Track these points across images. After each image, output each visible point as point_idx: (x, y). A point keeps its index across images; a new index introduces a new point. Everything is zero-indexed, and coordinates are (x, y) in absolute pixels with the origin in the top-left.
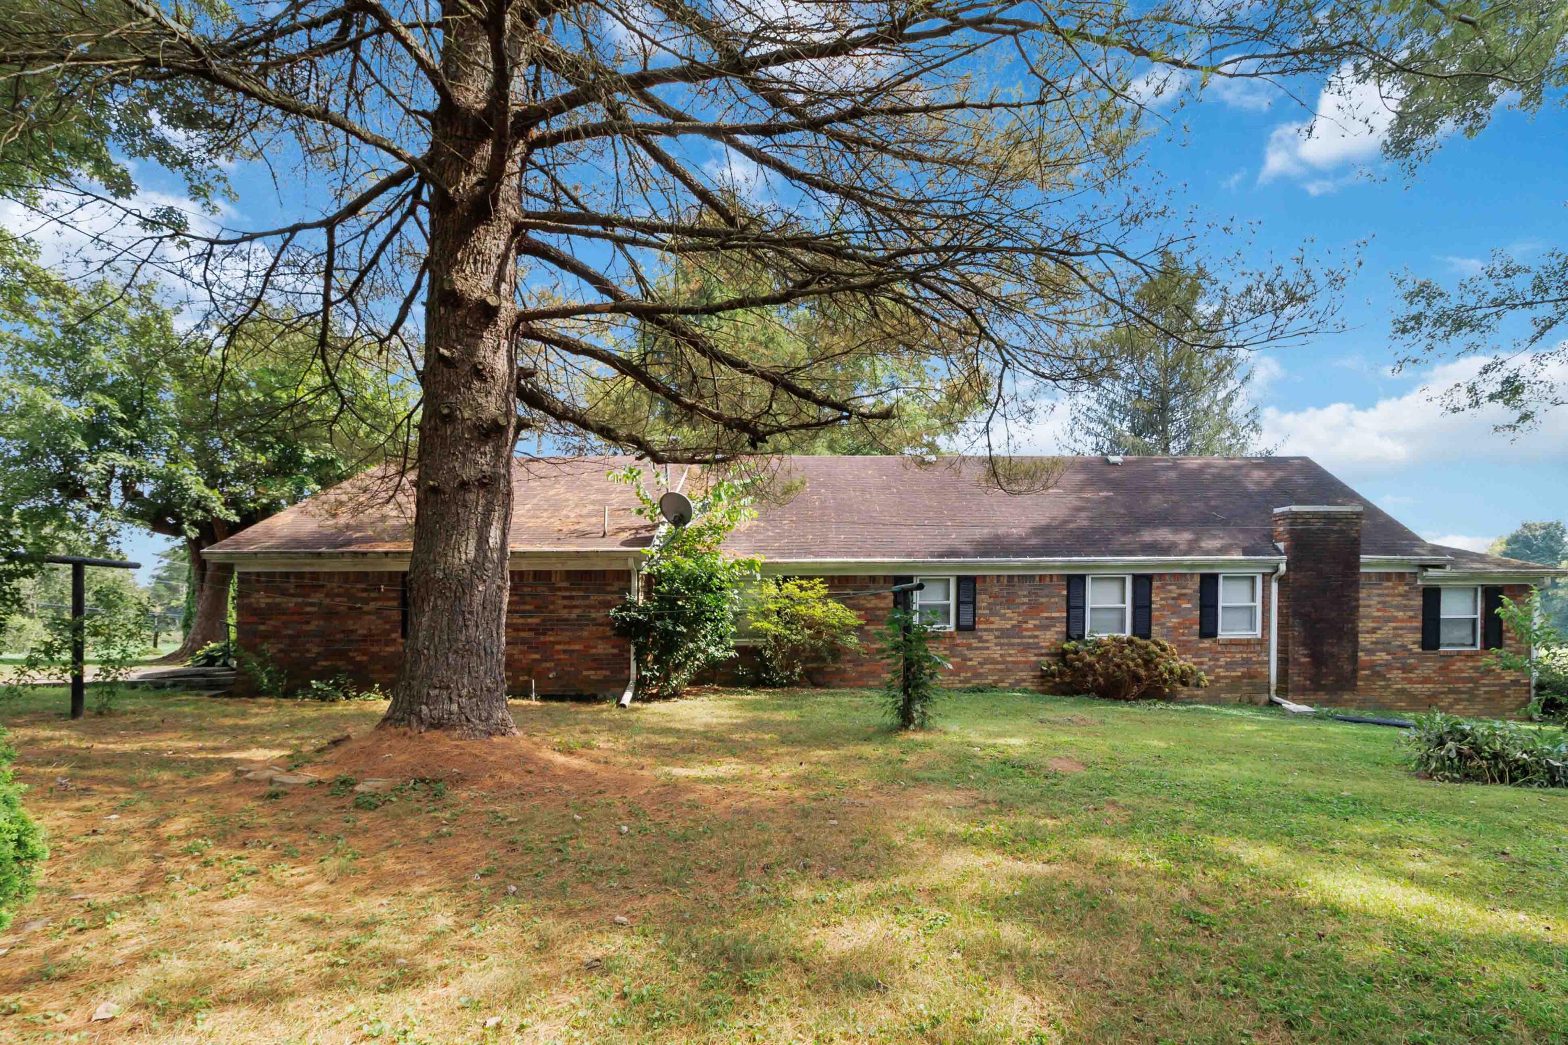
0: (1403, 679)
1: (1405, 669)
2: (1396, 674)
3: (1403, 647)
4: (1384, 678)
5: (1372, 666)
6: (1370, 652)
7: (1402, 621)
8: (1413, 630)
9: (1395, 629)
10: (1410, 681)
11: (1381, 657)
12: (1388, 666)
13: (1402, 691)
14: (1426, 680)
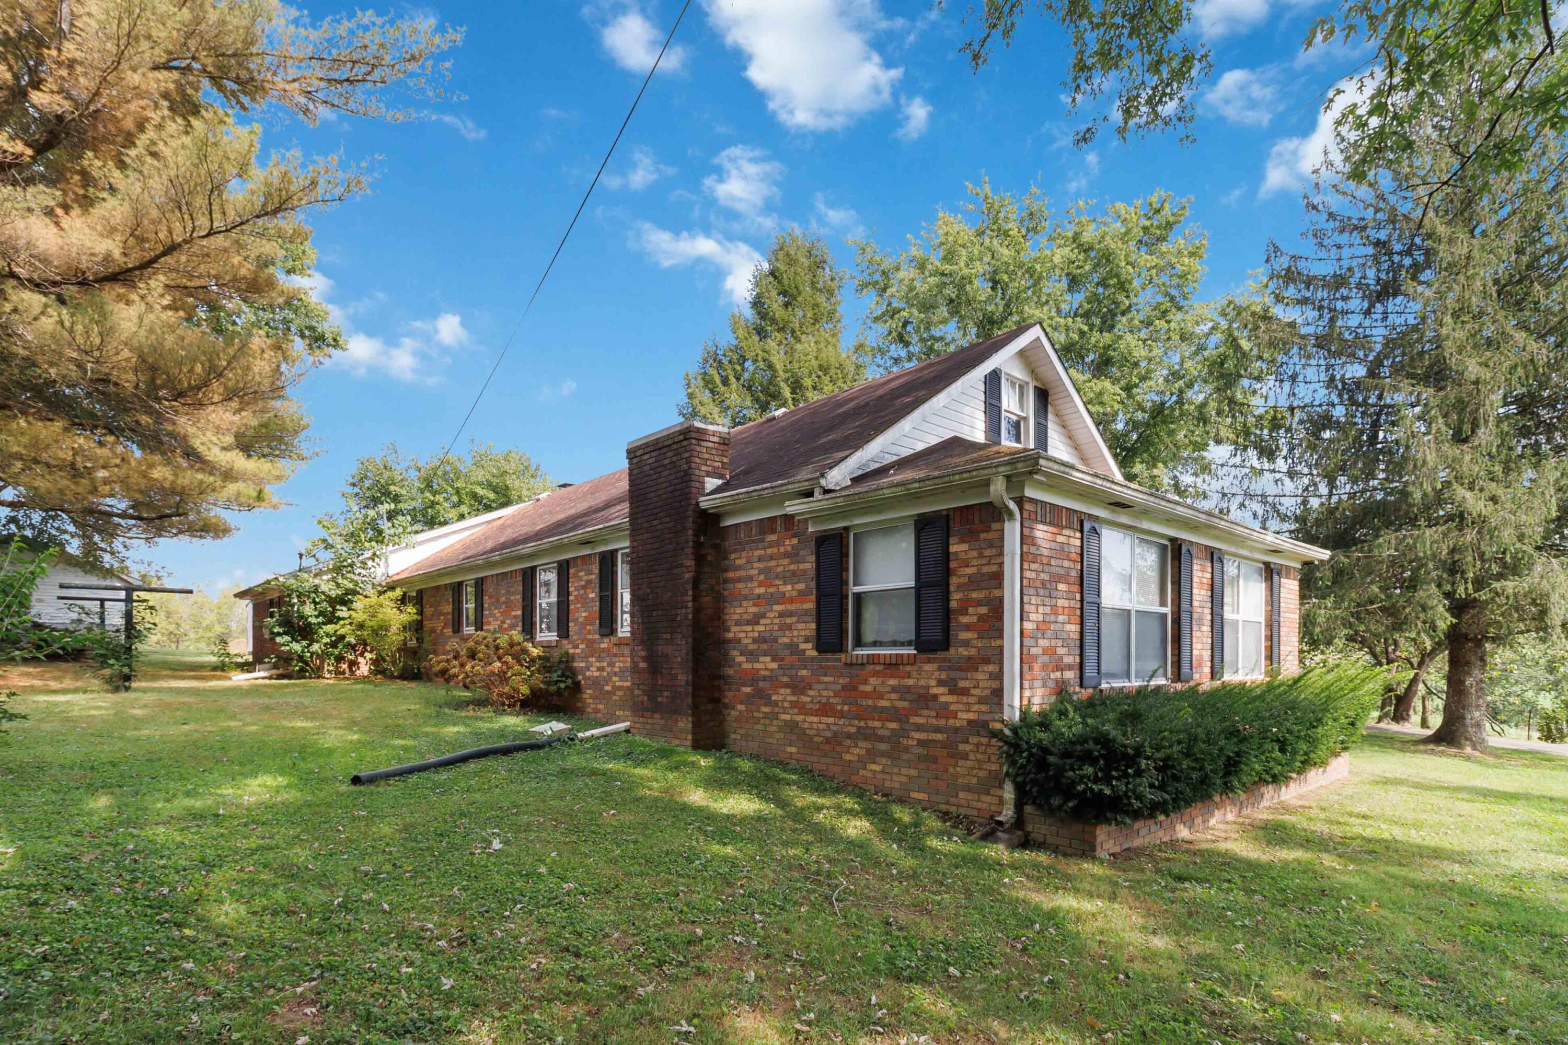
0: (794, 705)
1: (798, 687)
2: (783, 695)
3: (793, 648)
4: (769, 703)
5: (754, 678)
6: (752, 656)
7: (791, 600)
8: (802, 616)
9: (781, 615)
10: (802, 709)
11: (766, 664)
12: (772, 679)
13: (791, 726)
14: (825, 710)
